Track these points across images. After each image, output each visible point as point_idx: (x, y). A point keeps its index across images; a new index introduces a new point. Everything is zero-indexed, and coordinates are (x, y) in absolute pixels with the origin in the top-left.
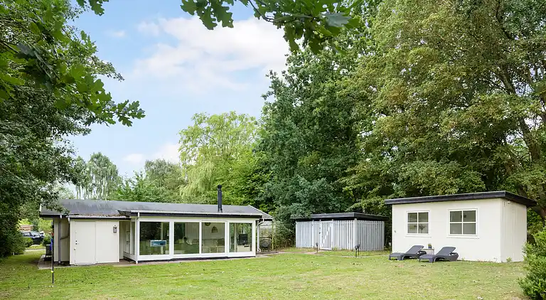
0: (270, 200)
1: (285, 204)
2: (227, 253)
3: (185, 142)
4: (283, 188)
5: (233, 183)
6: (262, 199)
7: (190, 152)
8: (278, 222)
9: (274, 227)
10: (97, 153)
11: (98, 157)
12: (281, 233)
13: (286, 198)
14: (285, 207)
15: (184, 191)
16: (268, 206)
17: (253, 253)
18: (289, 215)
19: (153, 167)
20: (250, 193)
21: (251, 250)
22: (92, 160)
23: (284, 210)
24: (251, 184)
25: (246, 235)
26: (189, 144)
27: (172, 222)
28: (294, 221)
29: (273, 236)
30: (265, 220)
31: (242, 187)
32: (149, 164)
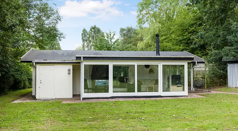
0: (203, 47)
1: (217, 49)
2: (160, 92)
3: (141, 11)
4: (214, 35)
5: (173, 36)
6: (197, 46)
7: (145, 18)
8: (211, 65)
9: (207, 69)
10: (93, 26)
11: (94, 28)
12: (213, 74)
13: (218, 43)
14: (216, 51)
15: (140, 45)
16: (202, 52)
17: (186, 93)
18: (221, 59)
19: (124, 32)
20: (187, 43)
21: (184, 90)
22: (91, 30)
23: (216, 54)
24: (187, 35)
25: (179, 76)
26: (144, 12)
27: (111, 65)
28: (226, 63)
29: (206, 76)
30: (198, 62)
31: (181, 38)
32: (122, 30)
